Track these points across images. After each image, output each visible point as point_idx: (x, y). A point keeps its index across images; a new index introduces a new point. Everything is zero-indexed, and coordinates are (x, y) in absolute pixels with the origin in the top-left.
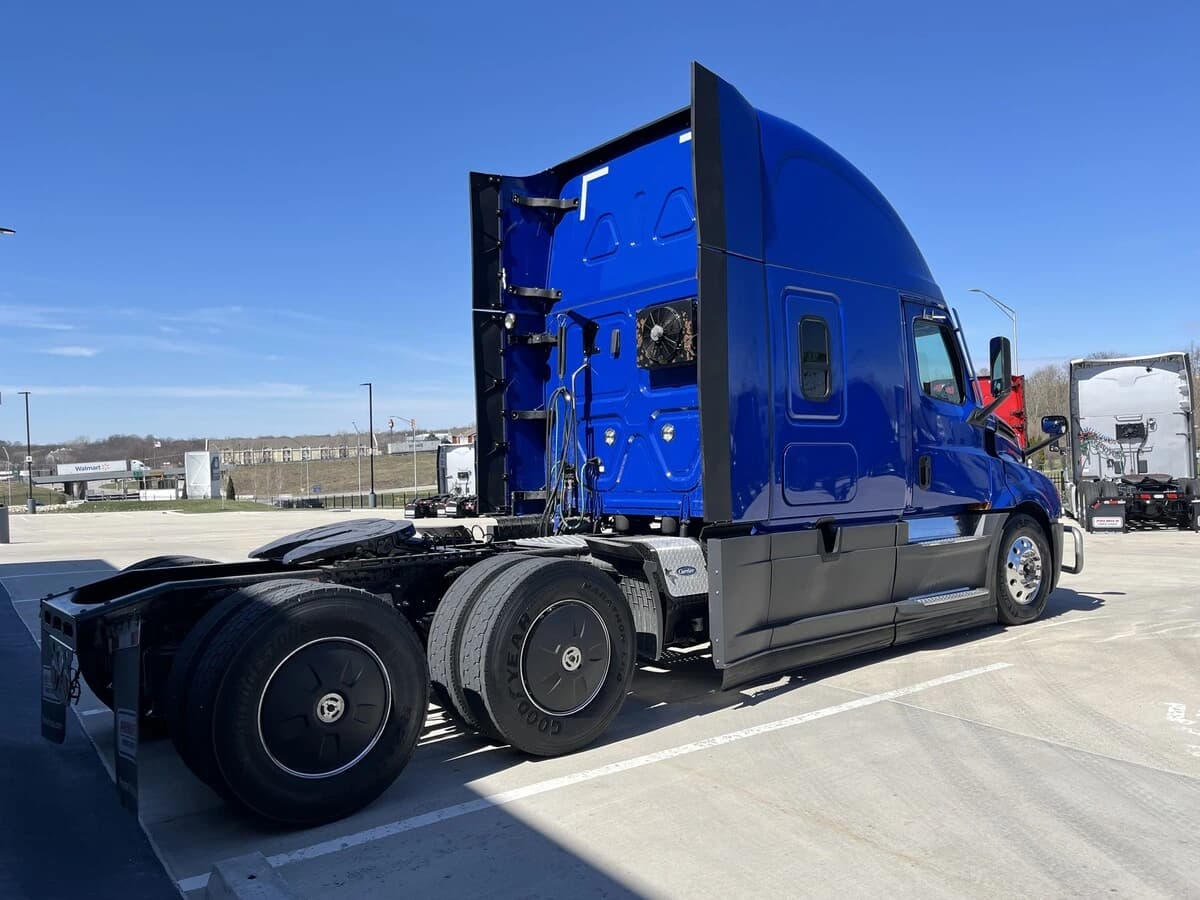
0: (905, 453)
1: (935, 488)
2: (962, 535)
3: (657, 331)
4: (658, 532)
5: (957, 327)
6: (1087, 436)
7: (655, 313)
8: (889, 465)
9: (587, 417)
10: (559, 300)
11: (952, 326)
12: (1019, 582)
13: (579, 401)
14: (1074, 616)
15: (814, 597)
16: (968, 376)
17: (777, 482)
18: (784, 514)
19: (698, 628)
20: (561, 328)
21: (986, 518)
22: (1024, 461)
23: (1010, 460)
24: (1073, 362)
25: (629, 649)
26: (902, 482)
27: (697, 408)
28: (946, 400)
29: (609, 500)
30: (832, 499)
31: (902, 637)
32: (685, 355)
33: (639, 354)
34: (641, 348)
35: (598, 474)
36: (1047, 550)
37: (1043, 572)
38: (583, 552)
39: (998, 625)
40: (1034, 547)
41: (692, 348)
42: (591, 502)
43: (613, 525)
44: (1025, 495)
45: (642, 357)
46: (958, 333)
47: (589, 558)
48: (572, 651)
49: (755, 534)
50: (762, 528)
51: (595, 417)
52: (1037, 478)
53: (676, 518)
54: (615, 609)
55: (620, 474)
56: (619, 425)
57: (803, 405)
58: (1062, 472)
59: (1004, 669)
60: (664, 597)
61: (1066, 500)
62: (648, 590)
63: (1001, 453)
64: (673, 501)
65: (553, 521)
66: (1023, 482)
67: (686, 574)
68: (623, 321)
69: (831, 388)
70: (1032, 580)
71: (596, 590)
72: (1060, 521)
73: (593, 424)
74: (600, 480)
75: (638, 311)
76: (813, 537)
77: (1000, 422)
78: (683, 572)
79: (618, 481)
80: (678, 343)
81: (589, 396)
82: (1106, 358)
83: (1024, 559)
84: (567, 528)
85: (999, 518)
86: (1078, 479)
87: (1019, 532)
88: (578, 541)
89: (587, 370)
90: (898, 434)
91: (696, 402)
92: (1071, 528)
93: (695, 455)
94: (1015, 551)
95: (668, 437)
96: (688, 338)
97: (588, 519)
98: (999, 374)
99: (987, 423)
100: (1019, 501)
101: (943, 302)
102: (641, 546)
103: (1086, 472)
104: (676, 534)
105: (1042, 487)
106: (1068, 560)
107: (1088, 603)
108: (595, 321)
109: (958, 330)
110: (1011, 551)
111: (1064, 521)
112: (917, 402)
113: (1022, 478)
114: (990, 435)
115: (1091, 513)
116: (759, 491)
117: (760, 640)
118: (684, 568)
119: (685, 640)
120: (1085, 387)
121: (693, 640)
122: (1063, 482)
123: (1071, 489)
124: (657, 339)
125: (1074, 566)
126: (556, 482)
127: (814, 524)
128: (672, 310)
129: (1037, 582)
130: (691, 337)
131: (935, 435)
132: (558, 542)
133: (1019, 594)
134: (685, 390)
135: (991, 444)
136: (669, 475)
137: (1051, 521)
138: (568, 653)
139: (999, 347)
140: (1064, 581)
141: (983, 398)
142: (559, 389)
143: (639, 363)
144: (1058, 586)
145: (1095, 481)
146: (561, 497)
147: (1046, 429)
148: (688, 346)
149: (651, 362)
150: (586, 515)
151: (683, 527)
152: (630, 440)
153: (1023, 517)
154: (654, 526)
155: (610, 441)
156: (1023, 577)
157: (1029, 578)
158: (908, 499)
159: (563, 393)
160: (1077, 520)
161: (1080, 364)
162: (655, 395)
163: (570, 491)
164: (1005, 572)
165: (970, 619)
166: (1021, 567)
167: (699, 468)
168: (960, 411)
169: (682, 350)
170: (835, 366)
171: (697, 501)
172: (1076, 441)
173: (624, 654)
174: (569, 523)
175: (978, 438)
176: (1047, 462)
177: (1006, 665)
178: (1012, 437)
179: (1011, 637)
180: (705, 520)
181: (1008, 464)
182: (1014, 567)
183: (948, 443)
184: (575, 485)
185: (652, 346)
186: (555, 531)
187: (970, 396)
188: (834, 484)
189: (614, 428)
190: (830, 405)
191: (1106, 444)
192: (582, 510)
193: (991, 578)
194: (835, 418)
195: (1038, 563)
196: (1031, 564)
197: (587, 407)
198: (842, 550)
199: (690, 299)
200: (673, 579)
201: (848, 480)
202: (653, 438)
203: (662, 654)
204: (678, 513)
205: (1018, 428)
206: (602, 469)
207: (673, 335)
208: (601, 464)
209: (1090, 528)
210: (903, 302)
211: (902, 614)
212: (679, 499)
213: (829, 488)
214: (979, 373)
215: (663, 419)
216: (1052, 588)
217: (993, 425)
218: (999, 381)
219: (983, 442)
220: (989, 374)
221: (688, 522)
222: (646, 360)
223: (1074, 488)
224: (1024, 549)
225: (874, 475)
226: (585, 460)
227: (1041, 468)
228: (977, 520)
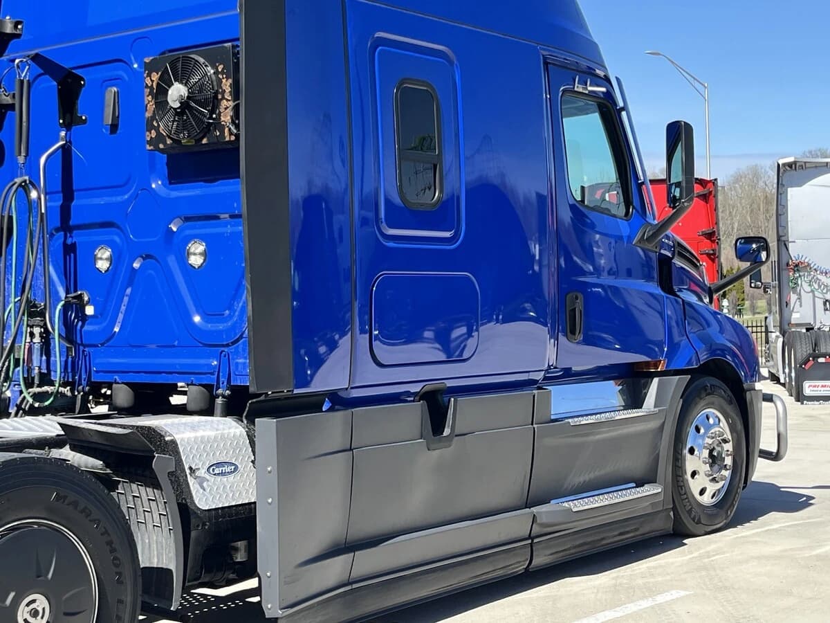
0: (549, 286)
1: (589, 341)
2: (626, 407)
3: (177, 92)
4: (181, 410)
5: (621, 104)
6: (797, 267)
7: (173, 65)
8: (527, 305)
9: (65, 226)
10: (18, 36)
11: (614, 103)
12: (702, 473)
13: (51, 200)
14: (775, 520)
15: (414, 505)
16: (637, 178)
17: (362, 331)
18: (372, 378)
19: (240, 557)
20: (22, 82)
21: (660, 382)
22: (711, 301)
23: (693, 299)
24: (781, 162)
25: (129, 594)
26: (542, 331)
27: (239, 216)
28: (606, 212)
29: (100, 361)
30: (443, 357)
31: (540, 560)
32: (222, 132)
33: (150, 127)
34: (153, 118)
35: (84, 318)
36: (740, 426)
37: (734, 461)
38: (57, 443)
39: (675, 536)
40: (724, 423)
41: (233, 122)
42: (73, 363)
43: (108, 400)
44: (712, 350)
45: (154, 134)
46: (624, 113)
47: (66, 453)
48: (34, 601)
49: (328, 411)
50: (339, 401)
51: (79, 227)
52: (728, 327)
53: (208, 387)
54: (106, 532)
55: (121, 316)
56: (117, 239)
57: (400, 215)
58: (766, 318)
59: (681, 599)
60: (186, 512)
61: (769, 357)
62: (161, 501)
63: (680, 290)
64: (202, 361)
65: (8, 394)
66: (709, 331)
67: (222, 474)
68: (121, 73)
69: (441, 191)
70: (720, 470)
71: (75, 504)
72: (758, 386)
73: (77, 238)
74: (86, 328)
75: (147, 60)
76: (414, 413)
77: (680, 245)
78: (217, 471)
79: (116, 329)
80: (212, 112)
81: (68, 192)
82: (826, 157)
83: (710, 441)
84: (32, 406)
85: (676, 383)
86: (786, 327)
87: (702, 403)
88: (49, 426)
89: (66, 151)
90: (540, 262)
91: (239, 207)
92: (772, 395)
93: (238, 288)
94: (698, 430)
95: (196, 261)
96: (227, 105)
97: (66, 391)
98: (677, 176)
99: (662, 245)
100: (704, 357)
101: (603, 67)
102: (151, 433)
103: (796, 317)
104: (208, 411)
105: (737, 341)
106: (767, 441)
107: (792, 502)
108: (78, 72)
109: (623, 109)
110: (692, 430)
111: (764, 386)
112: (566, 215)
113: (709, 325)
114: (665, 262)
115: (802, 376)
116: (333, 346)
117: (335, 570)
118: (218, 465)
119: (219, 575)
120: (795, 195)
121: (232, 576)
122: (767, 332)
123: (776, 342)
124: (177, 105)
125: (774, 449)
126: (13, 330)
127: (415, 394)
128: (202, 60)
129: (727, 473)
130: (231, 104)
131: (593, 264)
132: (15, 429)
133: (702, 492)
134: (221, 187)
135: (666, 276)
136: (197, 319)
137: (745, 386)
138: (28, 605)
139: (678, 135)
140: (763, 471)
141: (657, 209)
142: (18, 180)
143: (150, 143)
144: (753, 479)
145: (808, 330)
146: (22, 354)
147: (741, 255)
148: (226, 118)
149: (169, 141)
150: (64, 385)
151: (219, 401)
152: (136, 265)
153: (709, 381)
154: (176, 400)
155: (103, 265)
156: (707, 467)
157: (716, 467)
158: (550, 355)
159: (24, 188)
160: (783, 385)
161: (790, 165)
162: (175, 194)
163: (37, 347)
164: (683, 460)
165: (636, 530)
166: (706, 453)
167: (244, 309)
168: (624, 228)
169: (218, 125)
170: (449, 158)
171: (241, 361)
172: (784, 273)
173: (120, 601)
174: (36, 397)
175: (650, 267)
176: (747, 303)
177: (683, 593)
178: (695, 266)
179: (691, 553)
180: (252, 390)
181: (690, 305)
182: (696, 452)
183: (609, 273)
184: (46, 337)
185: (169, 117)
186: (13, 410)
187: (639, 208)
188: (449, 335)
189: (110, 244)
190: (440, 216)
191: (822, 278)
192: (57, 376)
193: (665, 469)
194: (447, 234)
195: (729, 447)
196: (719, 449)
197: (65, 211)
198: (457, 432)
199: (228, 45)
200: (201, 481)
201: (464, 330)
202: (172, 261)
203: (183, 598)
204: (211, 380)
205: (708, 255)
206: (90, 310)
207: (204, 99)
208: (88, 303)
209: (800, 397)
210: (546, 64)
211: (542, 525)
212: (214, 358)
213: (443, 339)
214: (650, 176)
215: (188, 232)
216: (746, 482)
217: (669, 248)
218: (678, 185)
219: (656, 275)
220: (664, 177)
221: (228, 392)
222: (160, 137)
223: (781, 340)
224: (709, 427)
225: (505, 321)
226: (62, 294)
227: (739, 312)
228: (647, 386)
